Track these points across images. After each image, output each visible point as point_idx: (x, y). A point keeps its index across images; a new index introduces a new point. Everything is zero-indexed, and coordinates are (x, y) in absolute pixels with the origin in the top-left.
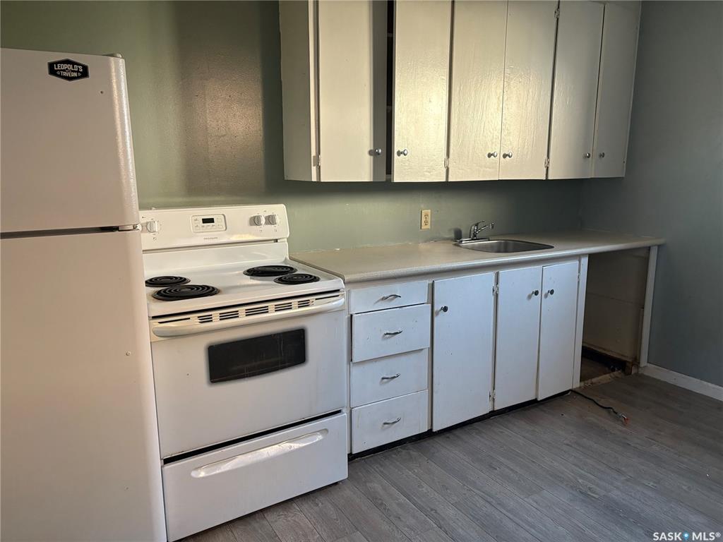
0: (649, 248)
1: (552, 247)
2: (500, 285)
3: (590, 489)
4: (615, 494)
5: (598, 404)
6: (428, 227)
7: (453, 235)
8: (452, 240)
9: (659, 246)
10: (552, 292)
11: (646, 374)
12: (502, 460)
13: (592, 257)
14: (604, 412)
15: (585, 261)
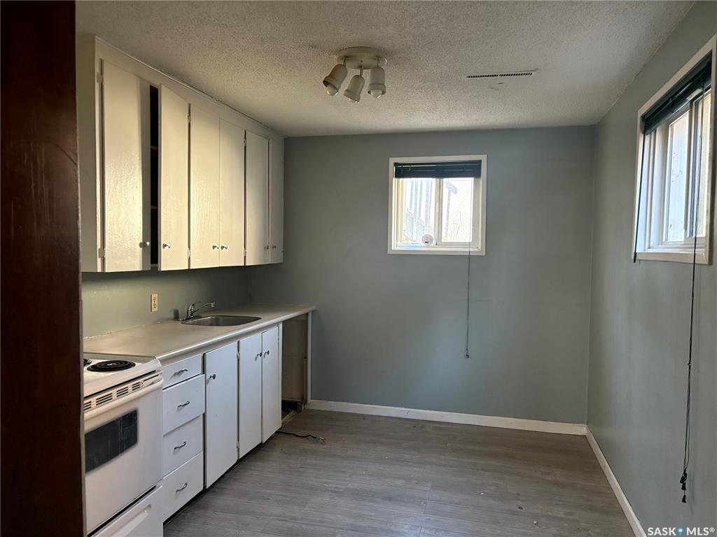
0: (307, 314)
1: (260, 319)
2: (241, 352)
3: (335, 488)
4: (350, 485)
5: (297, 436)
6: (156, 309)
7: (173, 316)
8: (172, 320)
9: (313, 312)
10: (268, 352)
11: (311, 408)
12: (269, 491)
13: (284, 322)
14: (305, 440)
15: (281, 326)
